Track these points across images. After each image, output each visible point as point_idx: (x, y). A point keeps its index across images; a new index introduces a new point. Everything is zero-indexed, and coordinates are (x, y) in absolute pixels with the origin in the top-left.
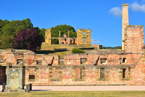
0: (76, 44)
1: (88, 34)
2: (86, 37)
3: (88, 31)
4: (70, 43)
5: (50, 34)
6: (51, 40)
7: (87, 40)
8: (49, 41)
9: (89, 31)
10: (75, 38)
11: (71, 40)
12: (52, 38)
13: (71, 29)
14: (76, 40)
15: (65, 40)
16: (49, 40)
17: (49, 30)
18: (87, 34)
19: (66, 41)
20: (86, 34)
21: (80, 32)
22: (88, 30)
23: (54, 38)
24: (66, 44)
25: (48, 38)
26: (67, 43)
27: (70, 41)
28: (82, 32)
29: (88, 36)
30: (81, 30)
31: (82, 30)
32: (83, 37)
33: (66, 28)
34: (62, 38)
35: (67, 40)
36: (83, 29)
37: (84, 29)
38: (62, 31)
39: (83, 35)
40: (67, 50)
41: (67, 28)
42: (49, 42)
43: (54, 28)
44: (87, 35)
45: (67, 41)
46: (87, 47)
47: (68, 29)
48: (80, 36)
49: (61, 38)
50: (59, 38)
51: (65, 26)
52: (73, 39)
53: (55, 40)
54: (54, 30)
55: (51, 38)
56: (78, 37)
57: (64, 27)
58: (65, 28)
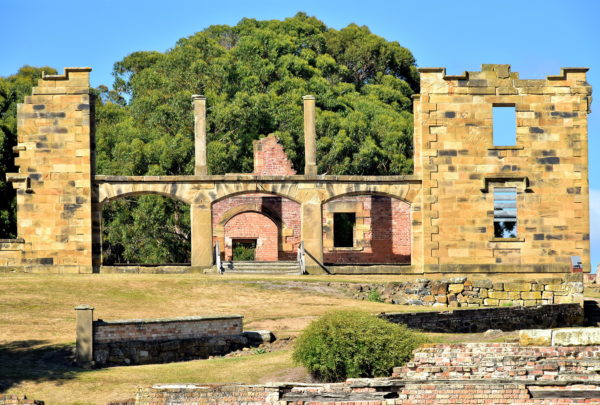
0: (406, 260)
1: (553, 139)
2: (534, 170)
3: (555, 100)
4: (329, 243)
5: (77, 141)
6: (87, 208)
7: (545, 211)
8: (72, 223)
9: (561, 97)
10: (393, 190)
11: (343, 208)
12: (106, 191)
13: (371, 72)
14: (397, 207)
15: (272, 209)
16: (70, 209)
17: (61, 86)
18: (535, 131)
19: (277, 219)
20: (525, 131)
21: (455, 107)
22: (550, 88)
23: (126, 189)
24: (283, 256)
25: (49, 185)
26: (287, 247)
27: (329, 221)
28: (479, 115)
29: (549, 160)
30: (463, 80)
31: (480, 84)
32: (490, 168)
33: (299, 62)
34: (224, 190)
35: (287, 211)
36: (487, 68)
37: (507, 72)
38: (257, 98)
39: (495, 151)
40: (254, 340)
41: (325, 59)
42: (64, 239)
43: (153, 61)
44: (542, 143)
45: (296, 223)
46: (517, 303)
47: (330, 71)
48: (456, 161)
49: (210, 191)
50: (185, 192)
51: (286, 40)
52: (368, 202)
53: (168, 211)
54: (158, 84)
55: (95, 185)
56: (431, 167)
57: (282, 51)
58: (287, 58)
